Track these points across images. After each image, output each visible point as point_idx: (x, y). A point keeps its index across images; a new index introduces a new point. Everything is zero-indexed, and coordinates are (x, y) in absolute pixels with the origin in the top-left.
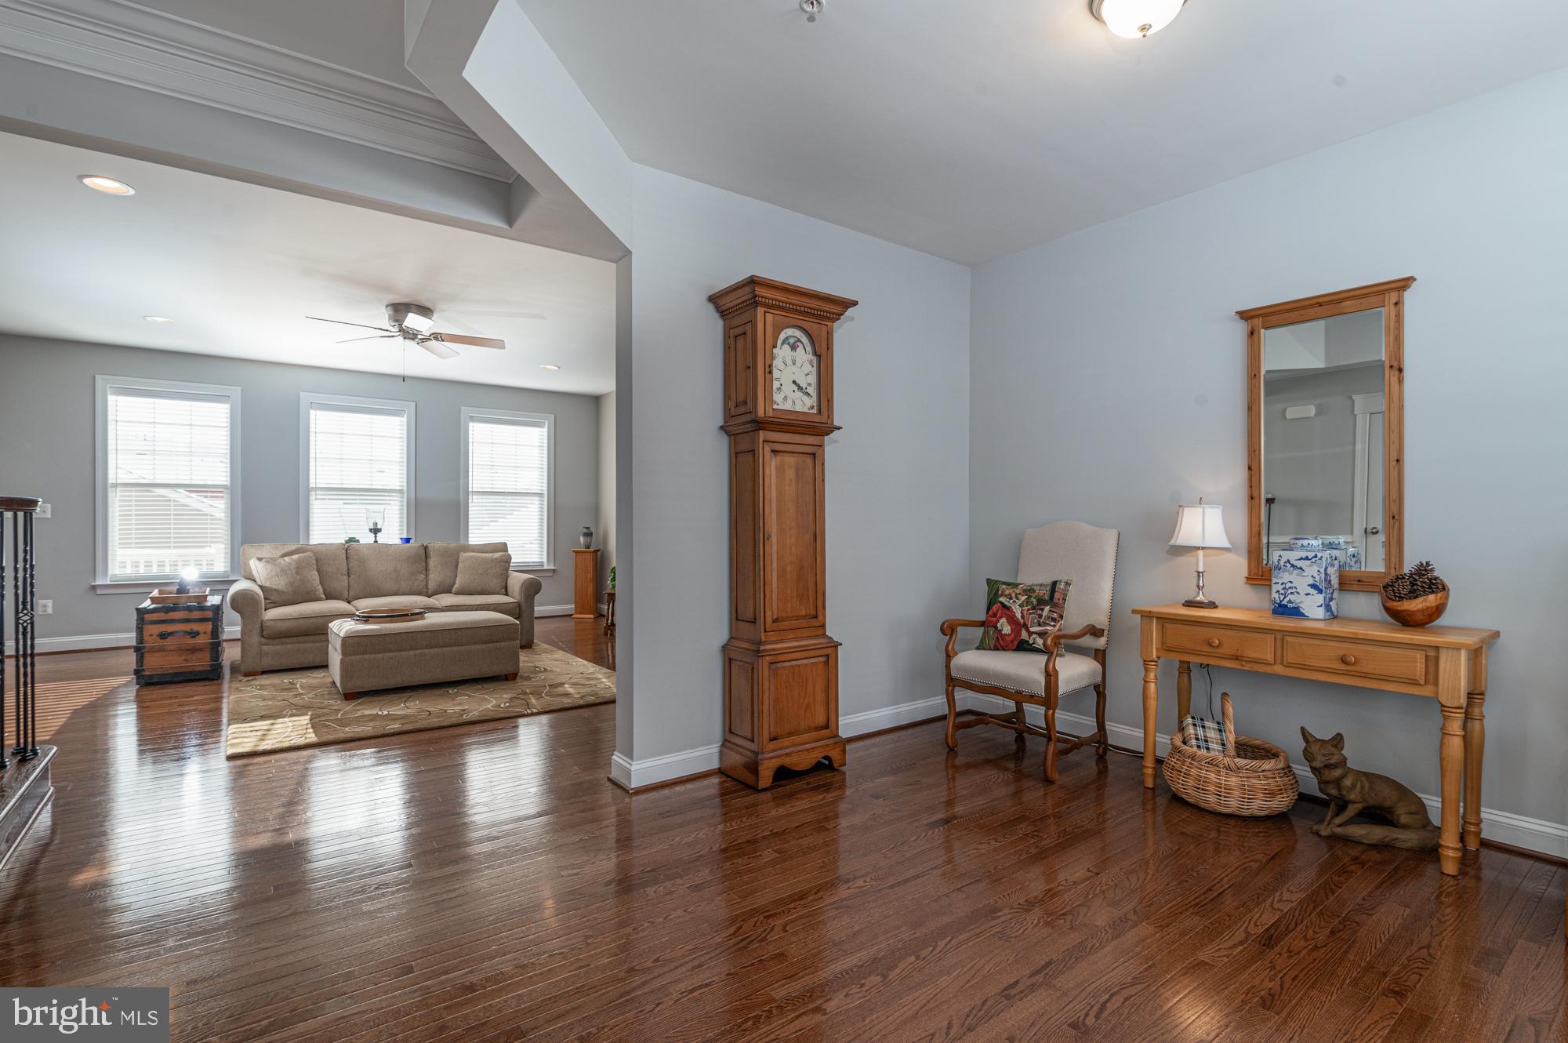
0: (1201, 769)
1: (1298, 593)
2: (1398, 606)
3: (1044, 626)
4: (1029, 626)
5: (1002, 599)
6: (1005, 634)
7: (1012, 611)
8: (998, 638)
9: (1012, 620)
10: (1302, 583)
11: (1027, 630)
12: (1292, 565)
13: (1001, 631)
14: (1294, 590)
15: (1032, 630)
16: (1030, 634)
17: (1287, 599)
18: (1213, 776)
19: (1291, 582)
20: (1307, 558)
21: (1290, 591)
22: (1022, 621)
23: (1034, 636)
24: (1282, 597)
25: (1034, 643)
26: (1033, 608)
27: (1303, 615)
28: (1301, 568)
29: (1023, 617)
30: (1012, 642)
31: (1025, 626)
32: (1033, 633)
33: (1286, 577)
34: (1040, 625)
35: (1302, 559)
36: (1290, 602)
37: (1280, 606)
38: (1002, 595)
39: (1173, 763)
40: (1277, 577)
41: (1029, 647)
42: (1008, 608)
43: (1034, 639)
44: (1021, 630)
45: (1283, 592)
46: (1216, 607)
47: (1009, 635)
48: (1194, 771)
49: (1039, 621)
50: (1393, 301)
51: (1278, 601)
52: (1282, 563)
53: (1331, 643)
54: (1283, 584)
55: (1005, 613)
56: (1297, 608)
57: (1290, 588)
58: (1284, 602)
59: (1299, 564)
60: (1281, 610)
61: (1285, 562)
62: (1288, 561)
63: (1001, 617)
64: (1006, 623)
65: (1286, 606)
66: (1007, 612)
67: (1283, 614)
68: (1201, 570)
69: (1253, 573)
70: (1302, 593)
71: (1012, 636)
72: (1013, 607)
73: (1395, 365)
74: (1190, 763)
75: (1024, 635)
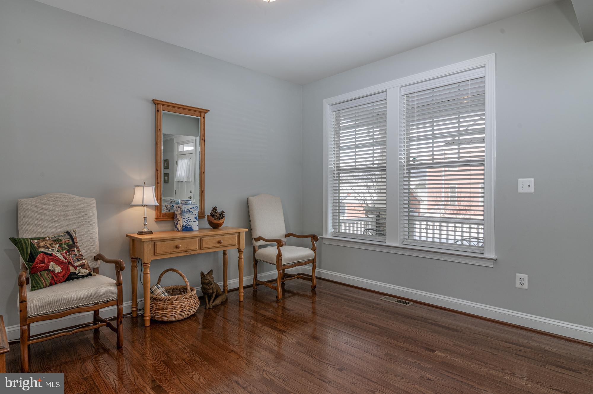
0: (181, 303)
1: (191, 221)
2: (218, 222)
3: (81, 261)
4: (73, 263)
5: (41, 250)
6: (58, 273)
7: (55, 256)
8: (52, 277)
9: (58, 262)
10: (192, 217)
11: (73, 266)
12: (189, 211)
13: (53, 271)
14: (190, 220)
15: (76, 264)
16: (76, 267)
17: (188, 225)
18: (186, 303)
19: (189, 217)
20: (194, 208)
21: (189, 221)
22: (66, 261)
23: (78, 268)
24: (186, 224)
25: (78, 273)
26: (68, 251)
27: (193, 230)
28: (192, 212)
29: (65, 258)
30: (63, 276)
31: (70, 263)
32: (77, 266)
33: (187, 216)
34: (79, 261)
35: (192, 208)
36: (189, 225)
37: (185, 227)
38: (39, 247)
39: (165, 307)
40: (184, 216)
41: (76, 276)
42: (51, 255)
43: (79, 270)
44: (68, 267)
45: (186, 222)
46: (152, 233)
47: (61, 272)
48: (179, 305)
49: (77, 258)
50: (203, 116)
51: (185, 226)
52: (186, 210)
53: (215, 237)
54: (186, 218)
55: (50, 259)
56: (191, 227)
57: (189, 220)
58: (187, 226)
59: (191, 210)
60: (186, 229)
61: (187, 210)
62: (188, 209)
63: (49, 262)
64: (55, 265)
65: (187, 227)
66: (51, 257)
67: (186, 230)
68: (146, 216)
69: (158, 216)
70: (192, 221)
71: (64, 272)
72: (54, 253)
73: (203, 138)
74: (175, 303)
75: (72, 269)
